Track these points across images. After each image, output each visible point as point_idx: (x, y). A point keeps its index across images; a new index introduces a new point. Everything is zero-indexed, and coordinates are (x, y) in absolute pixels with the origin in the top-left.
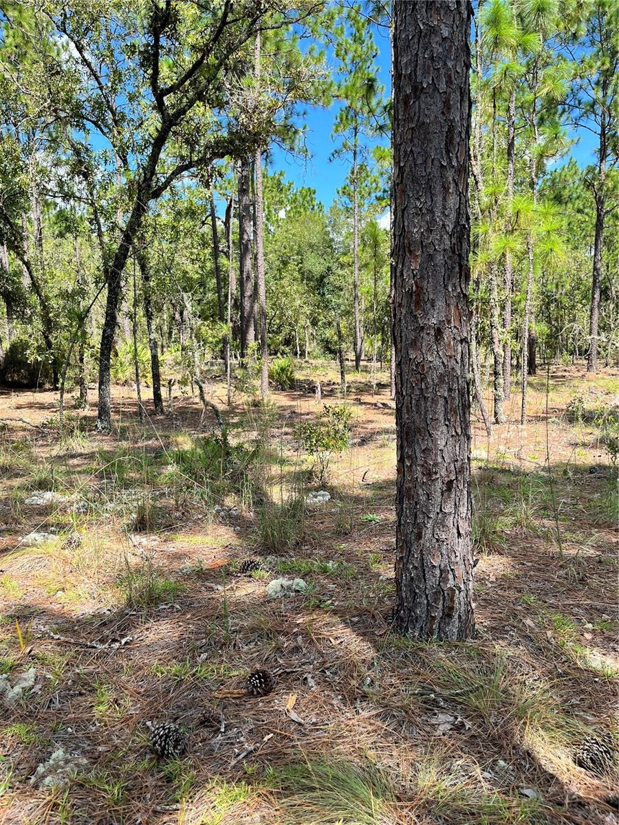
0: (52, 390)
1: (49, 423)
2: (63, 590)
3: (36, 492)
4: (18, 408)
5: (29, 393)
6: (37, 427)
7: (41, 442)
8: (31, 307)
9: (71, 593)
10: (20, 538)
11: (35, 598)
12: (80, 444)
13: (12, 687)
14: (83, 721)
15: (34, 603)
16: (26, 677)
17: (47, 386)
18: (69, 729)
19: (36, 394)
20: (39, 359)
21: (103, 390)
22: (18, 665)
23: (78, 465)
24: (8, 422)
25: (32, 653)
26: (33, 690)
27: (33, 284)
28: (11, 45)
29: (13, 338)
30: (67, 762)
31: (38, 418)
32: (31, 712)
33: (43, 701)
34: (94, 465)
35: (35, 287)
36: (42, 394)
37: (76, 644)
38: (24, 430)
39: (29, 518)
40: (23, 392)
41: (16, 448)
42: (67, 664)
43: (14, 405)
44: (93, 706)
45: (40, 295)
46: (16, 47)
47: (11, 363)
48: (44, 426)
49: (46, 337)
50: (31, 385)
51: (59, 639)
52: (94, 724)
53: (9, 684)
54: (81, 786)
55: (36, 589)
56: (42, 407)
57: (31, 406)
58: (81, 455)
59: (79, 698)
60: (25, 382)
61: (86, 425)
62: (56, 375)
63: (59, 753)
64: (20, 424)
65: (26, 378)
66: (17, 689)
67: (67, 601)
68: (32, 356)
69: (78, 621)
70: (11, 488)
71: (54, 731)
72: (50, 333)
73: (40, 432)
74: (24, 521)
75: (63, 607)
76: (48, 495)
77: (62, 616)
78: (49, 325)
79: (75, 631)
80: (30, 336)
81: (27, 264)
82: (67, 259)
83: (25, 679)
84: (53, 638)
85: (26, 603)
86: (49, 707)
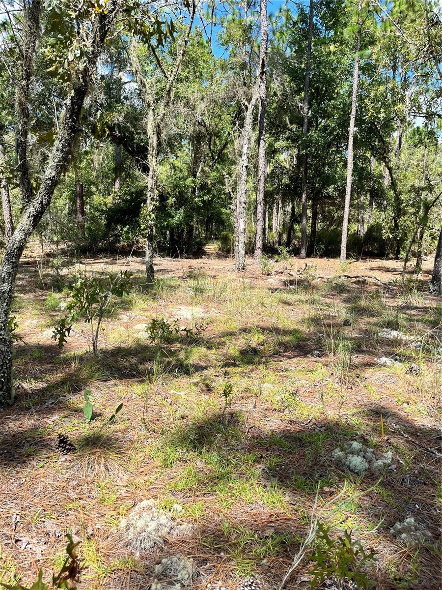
0: (395, 259)
1: (395, 282)
2: (408, 403)
3: (385, 329)
4: (371, 270)
5: (378, 260)
6: (385, 284)
7: (387, 295)
8: (388, 200)
9: (413, 407)
10: (376, 359)
11: (389, 403)
12: (417, 300)
13: (377, 460)
14: (427, 504)
15: (388, 406)
16: (386, 456)
17: (391, 256)
18: (417, 506)
19: (384, 261)
20: (391, 236)
21: (438, 262)
22: (380, 445)
23: (414, 315)
24: (365, 278)
25: (389, 441)
26: (390, 468)
27: (392, 183)
28: (397, 12)
29: (372, 221)
30: (416, 529)
31: (386, 278)
32: (390, 482)
33: (397, 478)
34: (427, 317)
35: (393, 185)
36: (387, 262)
37: (420, 446)
38: (376, 285)
39: (381, 346)
40: (375, 259)
41: (372, 297)
42: (414, 458)
43: (369, 267)
44: (434, 496)
45: (395, 191)
46: (400, 13)
47: (369, 239)
48: (390, 283)
49: (395, 221)
50: (381, 254)
51: (407, 438)
52: (435, 509)
53: (374, 456)
54: (427, 551)
55: (388, 397)
56: (388, 270)
57: (380, 269)
58: (416, 308)
59: (424, 486)
60: (376, 252)
61: (421, 287)
62: (398, 248)
63: (410, 520)
64: (374, 281)
65: (377, 249)
66: (380, 462)
67: (410, 412)
68: (386, 234)
69: (420, 429)
70: (369, 323)
71: (407, 503)
72: (399, 218)
73: (387, 287)
74: (378, 347)
75: (408, 416)
76: (395, 333)
77: (407, 421)
78: (400, 212)
79: (418, 436)
80: (383, 220)
81: (390, 169)
82: (416, 163)
83: (385, 458)
84: (402, 435)
85: (382, 404)
86: (402, 484)
